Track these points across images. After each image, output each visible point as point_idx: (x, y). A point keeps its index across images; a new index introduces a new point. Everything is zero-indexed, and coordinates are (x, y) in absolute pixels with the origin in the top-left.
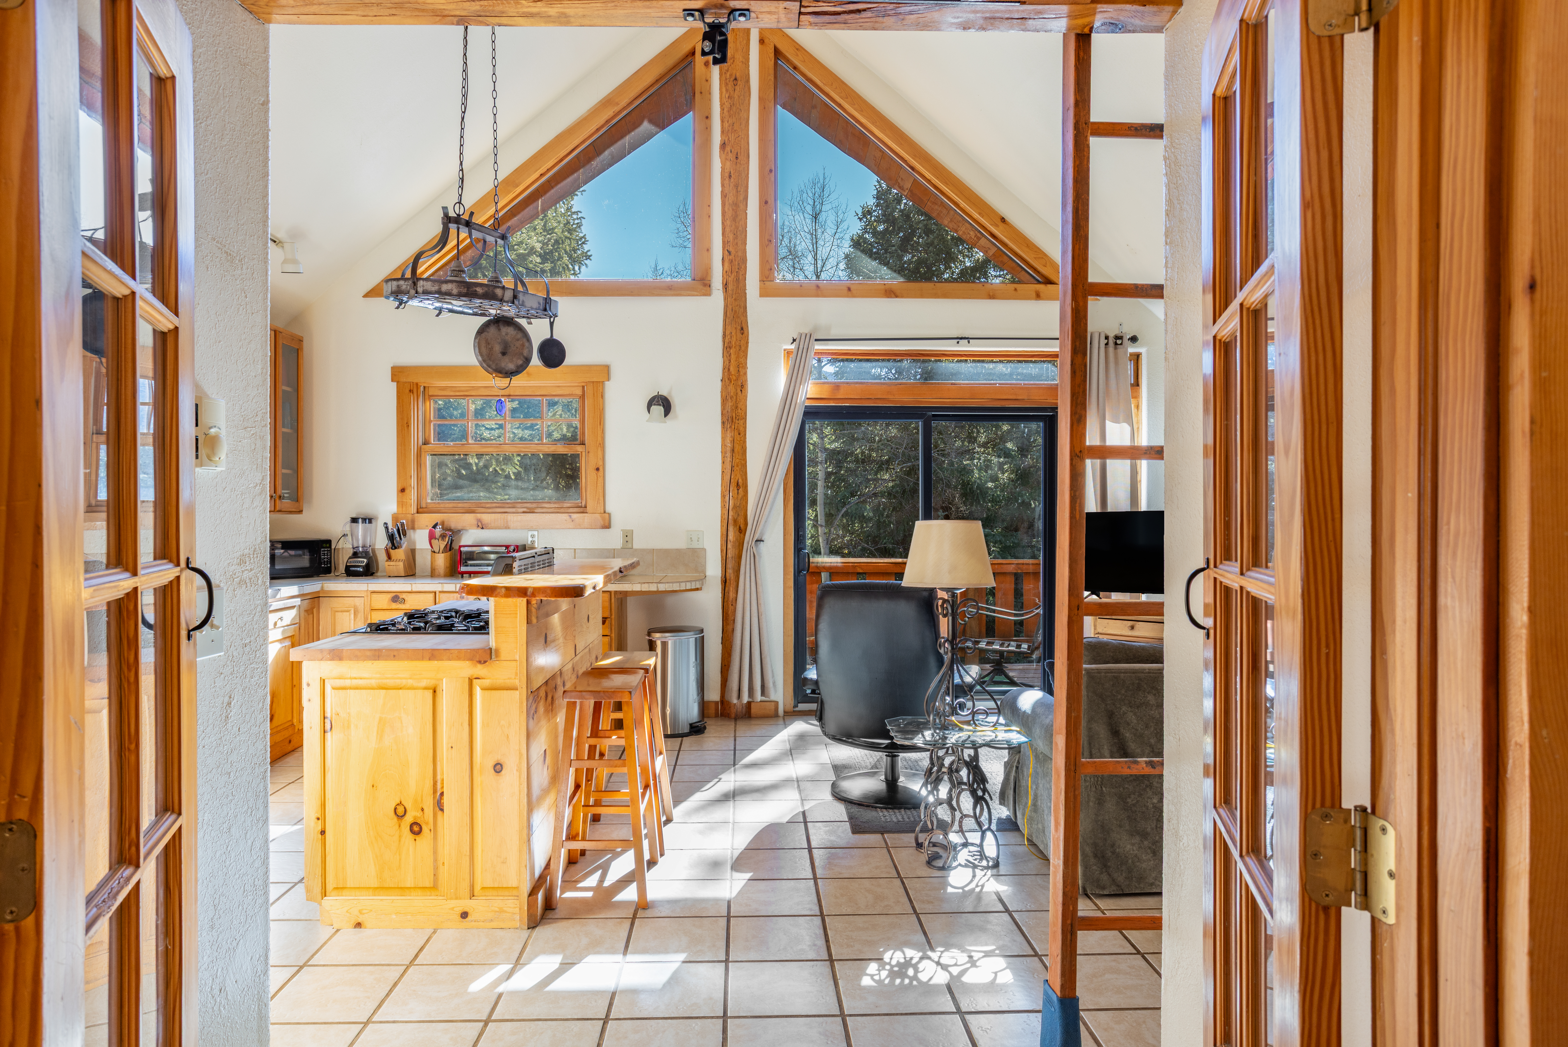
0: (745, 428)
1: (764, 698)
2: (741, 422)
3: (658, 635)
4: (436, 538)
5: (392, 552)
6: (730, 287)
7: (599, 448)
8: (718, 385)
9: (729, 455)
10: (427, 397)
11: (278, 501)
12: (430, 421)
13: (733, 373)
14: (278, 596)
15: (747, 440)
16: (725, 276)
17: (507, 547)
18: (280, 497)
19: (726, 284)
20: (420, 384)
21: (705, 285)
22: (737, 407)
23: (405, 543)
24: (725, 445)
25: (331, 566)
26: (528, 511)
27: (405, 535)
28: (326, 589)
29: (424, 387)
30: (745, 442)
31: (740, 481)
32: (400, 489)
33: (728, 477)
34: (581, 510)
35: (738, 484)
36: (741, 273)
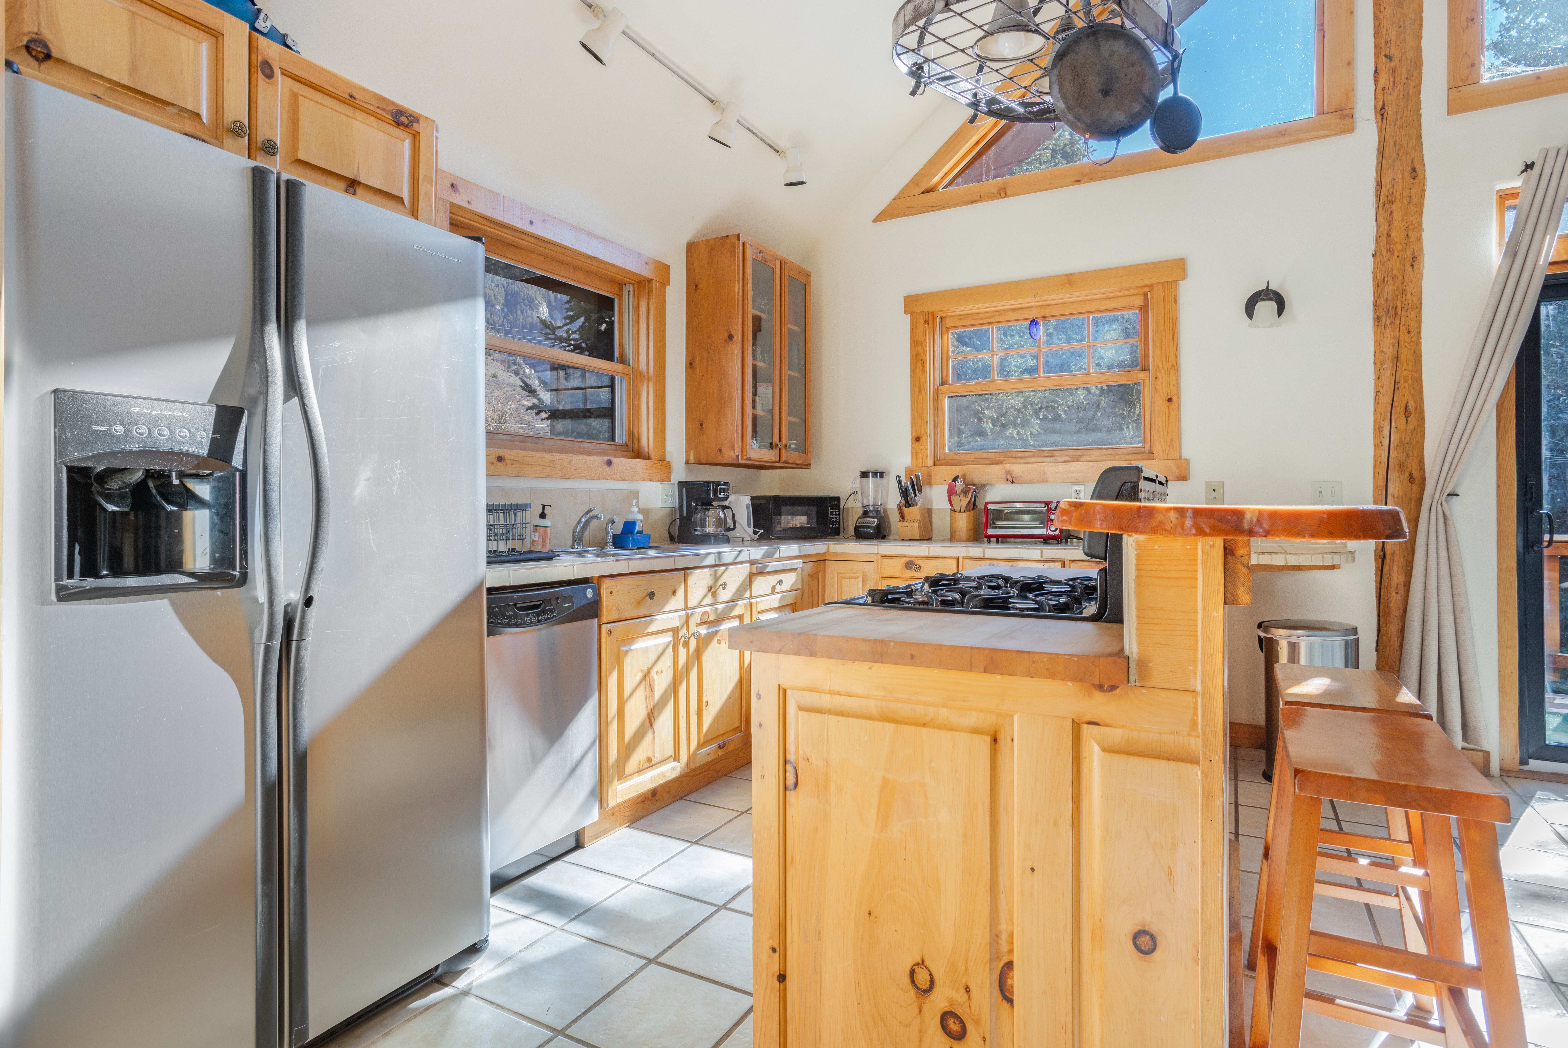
0: (1419, 322)
1: (1466, 745)
2: (1412, 314)
3: (1282, 632)
4: (956, 494)
5: (905, 510)
6: (1391, 111)
7: (1172, 372)
8: (1368, 263)
9: (1388, 366)
10: (944, 329)
11: (783, 451)
12: (948, 358)
13: (1397, 240)
14: (777, 556)
15: (1423, 341)
16: (1380, 97)
17: (1047, 504)
18: (786, 446)
19: (1383, 108)
20: (936, 314)
21: (1344, 117)
22: (1404, 292)
23: (920, 499)
24: (1381, 352)
25: (839, 527)
26: (1071, 459)
27: (920, 490)
28: (832, 550)
29: (941, 318)
30: (1418, 344)
31: (1411, 404)
32: (914, 437)
33: (1386, 401)
34: (1145, 456)
35: (1406, 409)
36: (1412, 84)
